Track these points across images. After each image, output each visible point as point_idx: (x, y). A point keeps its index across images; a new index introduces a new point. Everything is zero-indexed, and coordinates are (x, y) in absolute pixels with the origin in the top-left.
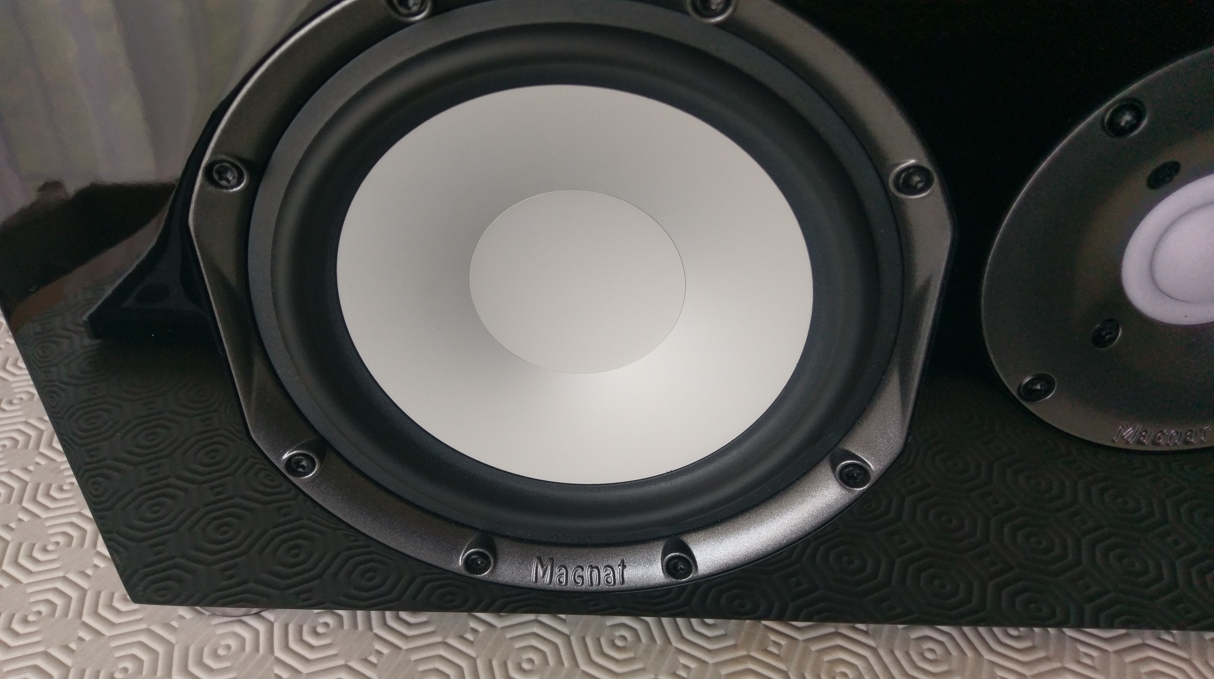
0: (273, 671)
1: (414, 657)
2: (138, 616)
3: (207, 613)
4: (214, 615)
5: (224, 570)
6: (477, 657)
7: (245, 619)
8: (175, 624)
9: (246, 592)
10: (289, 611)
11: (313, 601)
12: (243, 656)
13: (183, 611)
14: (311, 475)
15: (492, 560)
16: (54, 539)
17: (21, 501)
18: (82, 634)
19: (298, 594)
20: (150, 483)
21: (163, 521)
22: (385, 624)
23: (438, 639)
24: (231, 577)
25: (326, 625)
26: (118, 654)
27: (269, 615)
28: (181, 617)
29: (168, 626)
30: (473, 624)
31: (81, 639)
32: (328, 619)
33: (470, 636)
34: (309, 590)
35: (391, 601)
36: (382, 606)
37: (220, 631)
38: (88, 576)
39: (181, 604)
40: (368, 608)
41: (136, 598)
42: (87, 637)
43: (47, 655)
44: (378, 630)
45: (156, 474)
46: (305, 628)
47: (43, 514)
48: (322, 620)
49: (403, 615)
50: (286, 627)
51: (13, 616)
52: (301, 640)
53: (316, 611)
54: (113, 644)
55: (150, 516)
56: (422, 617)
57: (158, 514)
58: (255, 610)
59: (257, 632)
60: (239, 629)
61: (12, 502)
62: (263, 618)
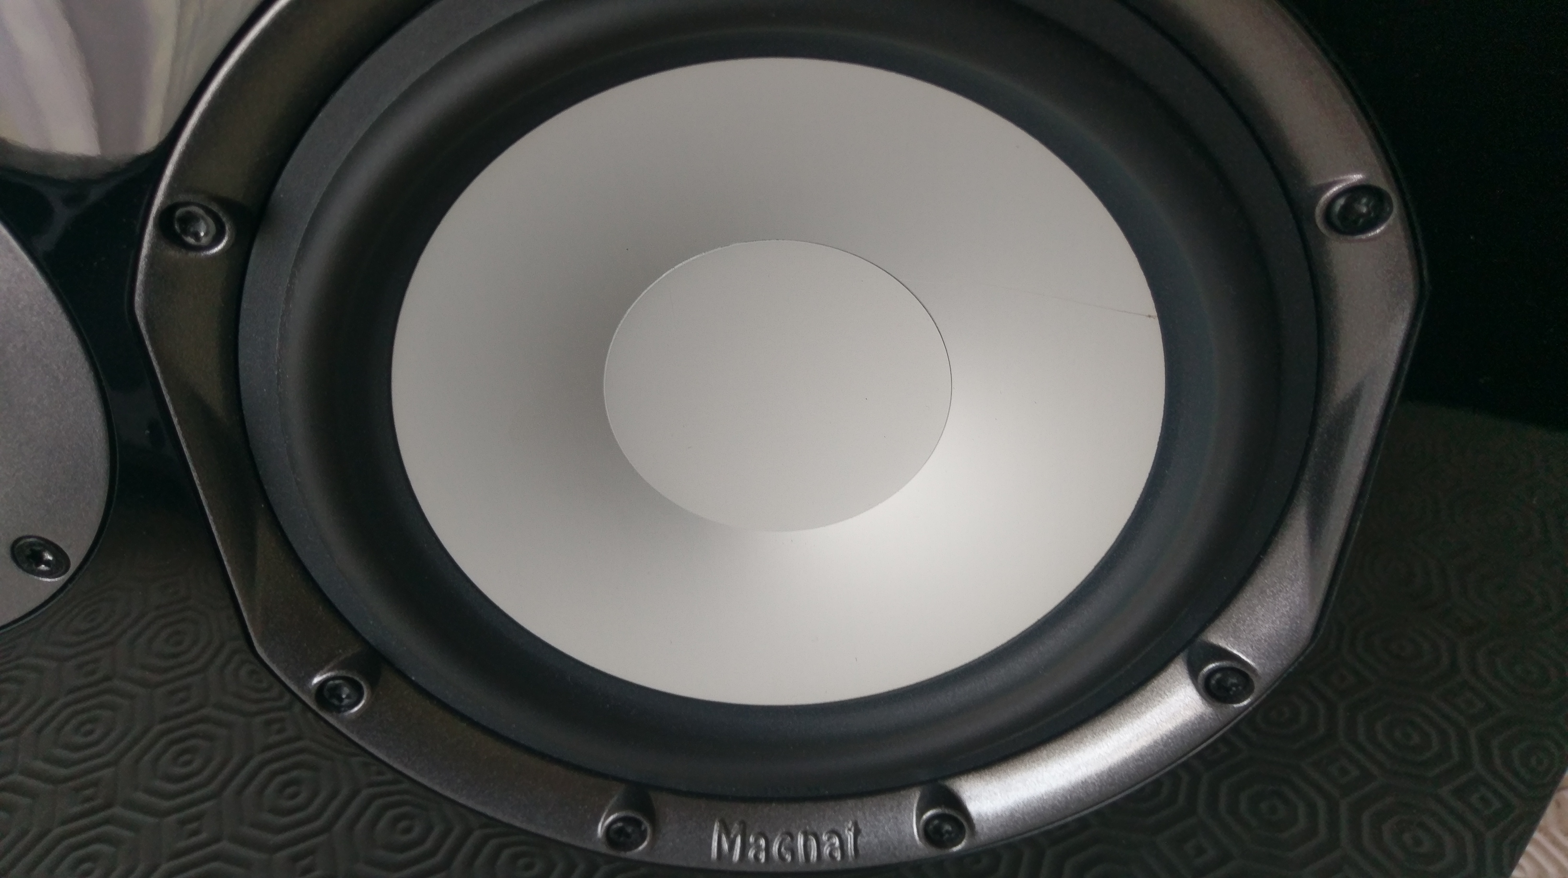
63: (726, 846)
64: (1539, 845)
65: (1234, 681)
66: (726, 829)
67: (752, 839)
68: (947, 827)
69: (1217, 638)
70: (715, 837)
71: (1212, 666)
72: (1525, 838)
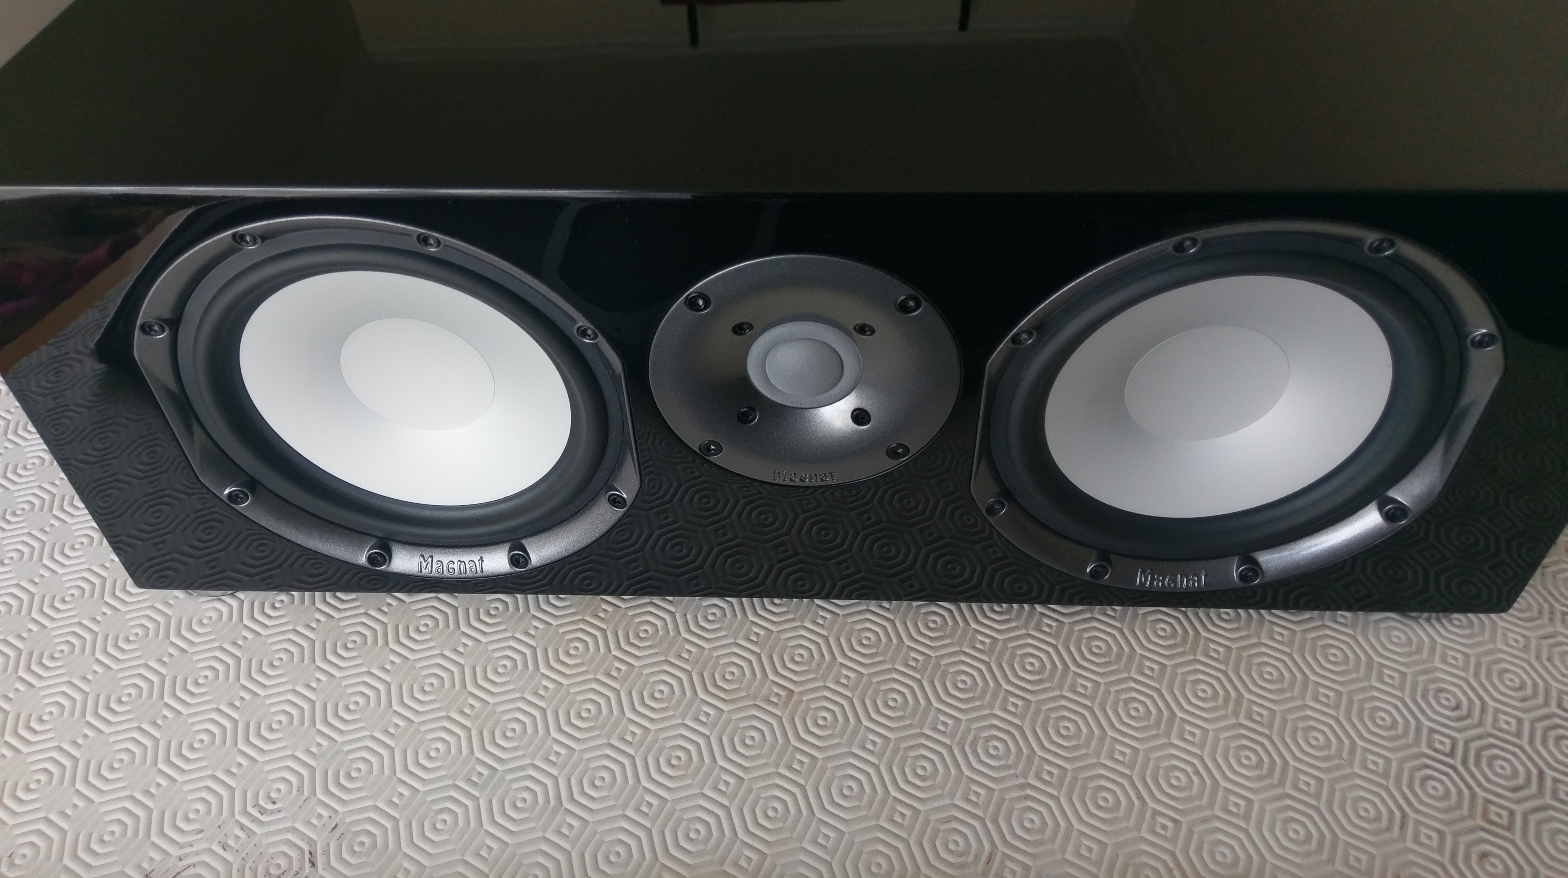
0: (242, 634)
1: (343, 623)
2: (145, 597)
3: (196, 594)
4: (200, 595)
5: (208, 562)
6: (389, 623)
7: (223, 598)
8: (172, 602)
9: (225, 578)
10: (254, 593)
11: (273, 585)
12: (221, 623)
13: (177, 593)
14: (246, 504)
15: (387, 558)
16: (79, 540)
17: (51, 510)
18: (105, 610)
19: (263, 580)
20: (153, 493)
21: (163, 525)
22: (325, 601)
23: (362, 611)
24: (214, 568)
25: (282, 601)
26: (131, 624)
27: (240, 595)
28: (177, 597)
29: (167, 604)
30: (389, 600)
31: (104, 614)
32: (284, 597)
33: (385, 609)
34: (271, 577)
35: (332, 584)
36: (324, 589)
37: (205, 607)
38: (107, 568)
39: (177, 588)
40: (312, 590)
41: (139, 583)
42: (108, 612)
43: (80, 624)
44: (319, 605)
45: (156, 486)
46: (266, 604)
47: (69, 520)
48: (279, 598)
49: (339, 594)
50: (253, 603)
51: (54, 597)
52: (263, 612)
53: (274, 592)
54: (127, 617)
55: (152, 520)
56: (353, 596)
57: (159, 520)
58: (230, 592)
59: (231, 607)
60: (218, 605)
61: (44, 511)
62: (236, 597)
63: (1143, 579)
64: (1529, 593)
65: (1399, 513)
66: (1143, 572)
67: (1156, 577)
68: (1250, 574)
69: (1394, 494)
70: (1139, 575)
71: (1389, 507)
72: (1521, 589)
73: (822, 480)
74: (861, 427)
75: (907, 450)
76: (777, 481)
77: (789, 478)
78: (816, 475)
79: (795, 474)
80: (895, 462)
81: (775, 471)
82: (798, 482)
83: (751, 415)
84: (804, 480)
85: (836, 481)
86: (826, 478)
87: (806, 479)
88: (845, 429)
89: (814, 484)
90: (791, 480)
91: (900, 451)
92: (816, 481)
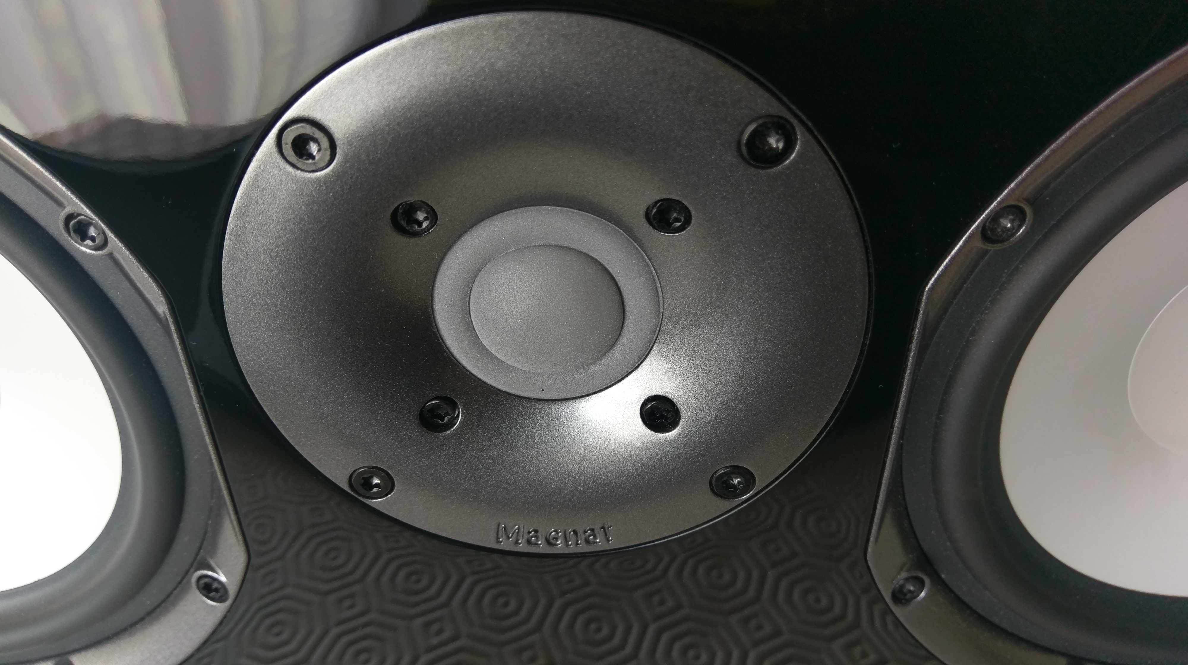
73: (587, 541)
74: (661, 435)
75: (749, 479)
76: (504, 545)
77: (526, 537)
78: (575, 532)
79: (536, 531)
80: (725, 505)
81: (499, 525)
82: (542, 547)
83: (447, 414)
84: (553, 542)
85: (613, 543)
86: (595, 538)
87: (557, 539)
88: (629, 439)
89: (572, 549)
90: (529, 542)
91: (736, 481)
92: (577, 544)
